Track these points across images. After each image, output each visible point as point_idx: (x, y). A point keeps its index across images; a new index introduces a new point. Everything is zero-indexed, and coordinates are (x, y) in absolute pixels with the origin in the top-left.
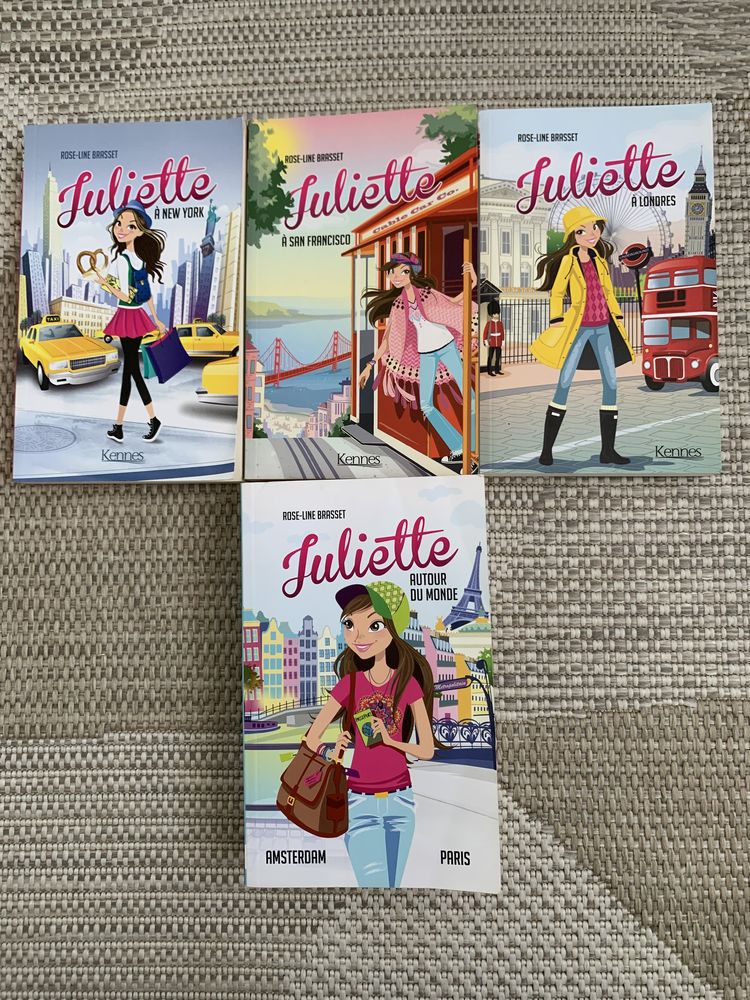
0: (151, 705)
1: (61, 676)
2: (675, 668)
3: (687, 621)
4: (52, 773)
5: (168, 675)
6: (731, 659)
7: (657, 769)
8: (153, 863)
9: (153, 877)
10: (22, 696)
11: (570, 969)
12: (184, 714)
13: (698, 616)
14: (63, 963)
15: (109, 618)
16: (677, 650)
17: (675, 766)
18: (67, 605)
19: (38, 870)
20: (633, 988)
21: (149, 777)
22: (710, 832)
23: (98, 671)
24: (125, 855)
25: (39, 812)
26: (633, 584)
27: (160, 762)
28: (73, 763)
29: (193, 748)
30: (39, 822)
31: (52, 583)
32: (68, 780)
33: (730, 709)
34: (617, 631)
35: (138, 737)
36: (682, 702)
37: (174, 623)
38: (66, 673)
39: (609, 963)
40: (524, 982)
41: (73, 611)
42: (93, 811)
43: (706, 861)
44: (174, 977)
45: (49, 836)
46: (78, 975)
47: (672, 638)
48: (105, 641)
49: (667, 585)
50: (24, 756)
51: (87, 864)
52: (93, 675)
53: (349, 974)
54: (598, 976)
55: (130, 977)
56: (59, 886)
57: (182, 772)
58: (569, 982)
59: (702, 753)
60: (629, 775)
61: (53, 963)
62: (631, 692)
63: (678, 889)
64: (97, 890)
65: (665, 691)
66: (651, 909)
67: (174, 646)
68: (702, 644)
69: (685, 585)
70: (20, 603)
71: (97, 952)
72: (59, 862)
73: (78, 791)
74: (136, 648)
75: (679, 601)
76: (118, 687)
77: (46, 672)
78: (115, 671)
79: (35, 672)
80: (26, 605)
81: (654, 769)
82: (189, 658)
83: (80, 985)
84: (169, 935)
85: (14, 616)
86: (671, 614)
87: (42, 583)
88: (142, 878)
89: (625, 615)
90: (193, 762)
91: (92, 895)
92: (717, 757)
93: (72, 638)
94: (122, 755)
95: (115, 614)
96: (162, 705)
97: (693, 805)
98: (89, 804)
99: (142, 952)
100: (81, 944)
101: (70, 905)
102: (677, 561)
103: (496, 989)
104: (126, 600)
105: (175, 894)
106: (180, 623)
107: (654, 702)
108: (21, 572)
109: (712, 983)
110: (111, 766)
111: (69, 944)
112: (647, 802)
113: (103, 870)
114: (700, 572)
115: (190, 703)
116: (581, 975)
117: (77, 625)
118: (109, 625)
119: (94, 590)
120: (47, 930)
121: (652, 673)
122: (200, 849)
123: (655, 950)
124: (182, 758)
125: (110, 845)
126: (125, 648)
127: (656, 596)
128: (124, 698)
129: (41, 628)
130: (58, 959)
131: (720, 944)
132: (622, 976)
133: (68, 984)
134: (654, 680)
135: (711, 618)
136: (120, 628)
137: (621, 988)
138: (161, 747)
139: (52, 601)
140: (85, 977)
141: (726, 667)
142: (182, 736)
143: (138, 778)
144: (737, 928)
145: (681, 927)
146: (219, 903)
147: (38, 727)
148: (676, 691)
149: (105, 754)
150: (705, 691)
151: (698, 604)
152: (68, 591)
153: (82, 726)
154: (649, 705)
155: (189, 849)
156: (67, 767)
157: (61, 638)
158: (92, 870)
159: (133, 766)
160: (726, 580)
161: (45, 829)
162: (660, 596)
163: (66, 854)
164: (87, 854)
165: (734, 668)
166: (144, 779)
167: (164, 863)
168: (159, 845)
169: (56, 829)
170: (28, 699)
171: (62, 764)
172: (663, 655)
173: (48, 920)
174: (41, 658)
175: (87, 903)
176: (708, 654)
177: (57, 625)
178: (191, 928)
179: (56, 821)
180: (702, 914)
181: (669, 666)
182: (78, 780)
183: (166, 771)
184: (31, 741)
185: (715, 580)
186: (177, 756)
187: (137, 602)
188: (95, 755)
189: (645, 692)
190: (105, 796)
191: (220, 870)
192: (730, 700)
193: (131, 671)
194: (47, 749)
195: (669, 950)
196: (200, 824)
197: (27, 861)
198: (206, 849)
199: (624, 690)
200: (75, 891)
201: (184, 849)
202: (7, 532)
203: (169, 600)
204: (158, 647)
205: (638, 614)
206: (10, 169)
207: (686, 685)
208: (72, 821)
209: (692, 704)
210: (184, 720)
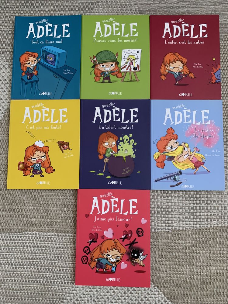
0: (36, 225)
1: (13, 217)
2: (166, 222)
3: (170, 210)
4: (10, 241)
5: (40, 218)
6: (180, 220)
7: (161, 247)
8: (34, 265)
9: (34, 269)
10: (4, 221)
11: (137, 296)
12: (44, 228)
13: (173, 209)
14: (10, 289)
15: (26, 203)
16: (167, 217)
17: (165, 246)
18: (16, 199)
19: (5, 266)
20: (152, 302)
21: (34, 243)
22: (173, 263)
23: (23, 216)
24: (27, 263)
25: (6, 251)
26: (157, 200)
27: (37, 240)
28: (15, 239)
29: (46, 236)
30: (6, 253)
31: (12, 193)
32: (14, 243)
33: (179, 233)
34: (152, 212)
35: (32, 233)
36: (168, 230)
37: (42, 205)
38: (15, 216)
39: (146, 295)
40: (125, 299)
41: (17, 201)
42: (20, 251)
43: (171, 271)
44: (38, 294)
45: (8, 257)
46: (14, 293)
47: (166, 214)
48: (25, 208)
49: (165, 201)
50: (3, 237)
51: (17, 265)
52: (21, 217)
53: (81, 295)
54: (143, 298)
55: (27, 294)
56: (10, 270)
57: (42, 242)
58: (136, 300)
59: (172, 243)
60: (153, 248)
61: (8, 289)
62: (155, 227)
63: (164, 277)
64: (19, 271)
65: (164, 227)
66: (157, 282)
67: (42, 211)
68: (173, 216)
69: (170, 201)
70: (4, 198)
71: (19, 287)
72: (11, 264)
73: (16, 246)
74: (33, 210)
75: (168, 205)
76: (28, 220)
77: (10, 216)
78: (27, 216)
79: (7, 216)
80: (6, 198)
81: (160, 247)
82: (46, 214)
83: (14, 295)
84: (37, 283)
85: (3, 201)
86: (166, 208)
87: (10, 193)
88: (31, 269)
89: (155, 208)
90: (45, 240)
91: (18, 272)
92: (176, 245)
93: (17, 207)
94: (28, 238)
95: (28, 202)
96: (38, 225)
97: (169, 256)
98: (19, 250)
99: (30, 287)
100: (15, 285)
101: (13, 275)
102: (168, 195)
103: (118, 301)
104: (31, 198)
105: (39, 273)
106: (44, 205)
107: (161, 230)
108: (5, 190)
109: (172, 301)
110: (25, 240)
111: (12, 285)
112: (158, 255)
113: (21, 266)
114: (174, 198)
115: (45, 225)
116: (139, 298)
117: (18, 204)
118: (26, 204)
119: (23, 196)
120: (7, 281)
121: (161, 223)
122: (46, 262)
123: (158, 292)
124: (43, 239)
125: (23, 260)
126: (30, 210)
127: (162, 203)
128: (29, 223)
129: (9, 204)
130: (9, 288)
131: (174, 292)
132: (149, 299)
133: (11, 295)
134: (161, 224)
135: (176, 210)
136: (29, 205)
137: (149, 302)
138: (37, 236)
139: (12, 198)
140: (15, 293)
141: (179, 222)
142: (43, 233)
143: (31, 243)
144: (178, 288)
145: (164, 287)
146: (50, 276)
147: (7, 230)
148: (166, 228)
149: (23, 237)
150: (173, 228)
151: (173, 206)
152: (16, 195)
153: (18, 229)
154: (159, 231)
155: (43, 262)
156: (14, 240)
157: (14, 207)
158: (19, 266)
159: (30, 240)
160: (180, 200)
161: (7, 255)
162: (163, 203)
163: (12, 262)
164: (18, 262)
165: (181, 222)
166: (33, 244)
167: (37, 265)
168: (36, 261)
169: (10, 255)
170: (5, 222)
171: (12, 239)
172: (163, 218)
173: (7, 278)
174: (9, 212)
175: (17, 274)
176: (175, 219)
177: (13, 204)
178: (43, 282)
179: (10, 253)
180: (170, 284)
181: (165, 221)
182: (16, 243)
183: (38, 242)
184: (5, 233)
185: (177, 200)
186: (41, 238)
187: (33, 199)
188: (21, 237)
189: (158, 227)
190: (23, 248)
191: (51, 268)
192: (179, 230)
193: (31, 216)
194: (9, 235)
195: (161, 293)
196: (46, 256)
197: (3, 263)
198: (47, 262)
199: (153, 227)
200: (14, 271)
201: (42, 262)
202: (2, 180)
203: (41, 199)
204: (38, 211)
205: (158, 208)
206: (7, 89)
207: (169, 226)
208: (14, 254)
209: (170, 231)
210: (44, 229)
